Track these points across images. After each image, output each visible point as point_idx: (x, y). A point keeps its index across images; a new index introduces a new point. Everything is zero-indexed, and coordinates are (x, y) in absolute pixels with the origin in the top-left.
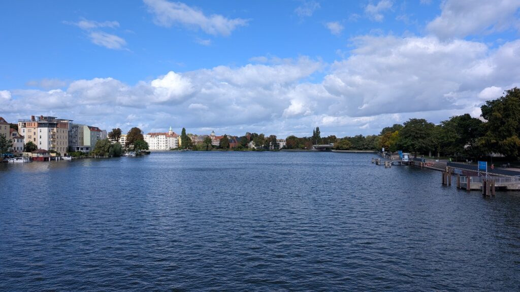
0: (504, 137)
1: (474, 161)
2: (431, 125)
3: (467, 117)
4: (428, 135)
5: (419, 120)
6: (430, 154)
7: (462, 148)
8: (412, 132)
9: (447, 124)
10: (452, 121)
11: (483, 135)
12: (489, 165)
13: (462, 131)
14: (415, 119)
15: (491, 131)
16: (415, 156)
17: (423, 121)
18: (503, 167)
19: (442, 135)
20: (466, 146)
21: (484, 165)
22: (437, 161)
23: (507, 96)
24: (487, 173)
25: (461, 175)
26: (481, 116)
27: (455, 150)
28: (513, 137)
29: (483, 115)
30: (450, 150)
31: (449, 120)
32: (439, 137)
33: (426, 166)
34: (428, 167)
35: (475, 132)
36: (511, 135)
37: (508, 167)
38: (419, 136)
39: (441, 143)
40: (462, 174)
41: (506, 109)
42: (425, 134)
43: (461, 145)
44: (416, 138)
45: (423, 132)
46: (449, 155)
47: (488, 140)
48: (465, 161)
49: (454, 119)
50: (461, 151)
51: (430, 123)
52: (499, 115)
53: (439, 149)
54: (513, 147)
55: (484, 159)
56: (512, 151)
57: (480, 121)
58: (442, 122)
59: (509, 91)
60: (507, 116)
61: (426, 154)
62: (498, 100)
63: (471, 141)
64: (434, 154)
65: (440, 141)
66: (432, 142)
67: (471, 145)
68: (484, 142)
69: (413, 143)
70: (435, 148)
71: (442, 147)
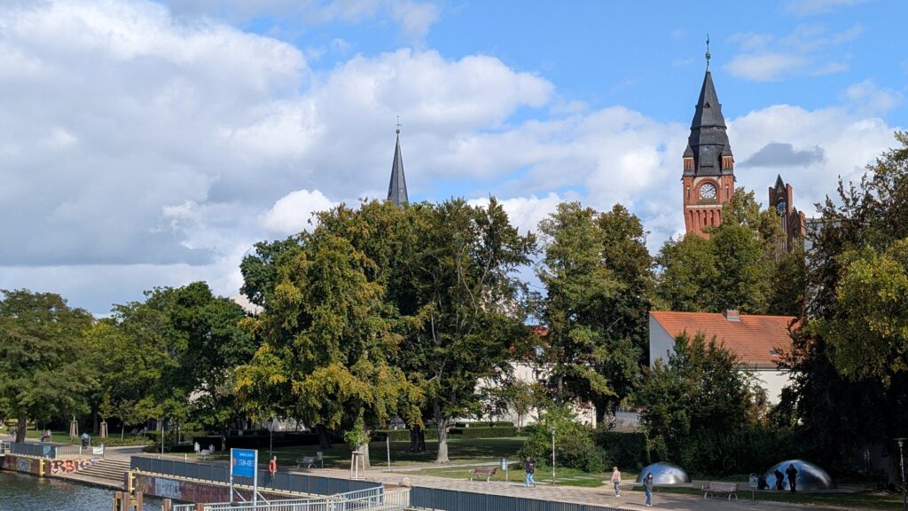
0: (309, 368)
1: (218, 448)
2: (81, 318)
3: (199, 293)
4: (71, 355)
5: (38, 295)
6: (74, 427)
7: (183, 400)
8: (11, 340)
9: (136, 317)
10: (153, 304)
11: (247, 358)
12: (264, 461)
13: (183, 344)
14: (22, 294)
15: (271, 344)
16: (21, 434)
17: (54, 300)
18: (304, 466)
19: (117, 357)
20: (194, 396)
21: (248, 459)
22: (97, 450)
23: (319, 231)
24: (256, 489)
25: (175, 501)
26: (243, 291)
27: (159, 410)
28: (333, 367)
29: (249, 290)
30: (142, 413)
31: (143, 300)
32: (109, 362)
33: (59, 472)
34: (65, 475)
35: (224, 348)
36: (325, 360)
37: (317, 465)
38: (36, 356)
39: (114, 383)
40: (178, 495)
41: (315, 274)
42: (59, 352)
43: (178, 392)
44: (24, 365)
45: (52, 343)
46: (140, 427)
47: (260, 377)
48: (190, 449)
49: (160, 300)
50: (179, 411)
51: (77, 311)
52: (294, 292)
53: (106, 409)
54: (333, 397)
55: (246, 442)
56: (325, 412)
57: (239, 309)
58: (120, 308)
59: (324, 217)
60: (318, 296)
61: (59, 426)
62: (290, 242)
63: (211, 380)
64: (89, 425)
65: (111, 376)
66: (82, 380)
67: (212, 390)
68: (249, 383)
69: (11, 382)
70: (91, 403)
71: (117, 399)
